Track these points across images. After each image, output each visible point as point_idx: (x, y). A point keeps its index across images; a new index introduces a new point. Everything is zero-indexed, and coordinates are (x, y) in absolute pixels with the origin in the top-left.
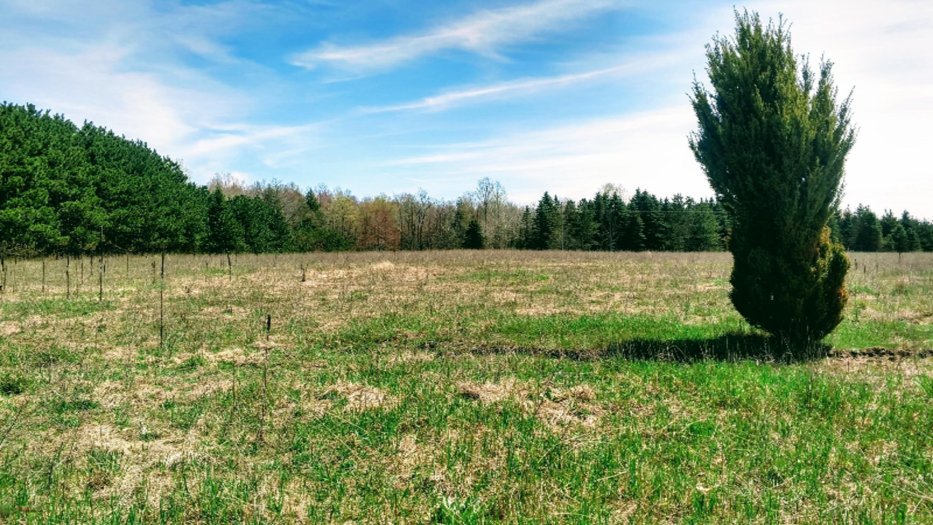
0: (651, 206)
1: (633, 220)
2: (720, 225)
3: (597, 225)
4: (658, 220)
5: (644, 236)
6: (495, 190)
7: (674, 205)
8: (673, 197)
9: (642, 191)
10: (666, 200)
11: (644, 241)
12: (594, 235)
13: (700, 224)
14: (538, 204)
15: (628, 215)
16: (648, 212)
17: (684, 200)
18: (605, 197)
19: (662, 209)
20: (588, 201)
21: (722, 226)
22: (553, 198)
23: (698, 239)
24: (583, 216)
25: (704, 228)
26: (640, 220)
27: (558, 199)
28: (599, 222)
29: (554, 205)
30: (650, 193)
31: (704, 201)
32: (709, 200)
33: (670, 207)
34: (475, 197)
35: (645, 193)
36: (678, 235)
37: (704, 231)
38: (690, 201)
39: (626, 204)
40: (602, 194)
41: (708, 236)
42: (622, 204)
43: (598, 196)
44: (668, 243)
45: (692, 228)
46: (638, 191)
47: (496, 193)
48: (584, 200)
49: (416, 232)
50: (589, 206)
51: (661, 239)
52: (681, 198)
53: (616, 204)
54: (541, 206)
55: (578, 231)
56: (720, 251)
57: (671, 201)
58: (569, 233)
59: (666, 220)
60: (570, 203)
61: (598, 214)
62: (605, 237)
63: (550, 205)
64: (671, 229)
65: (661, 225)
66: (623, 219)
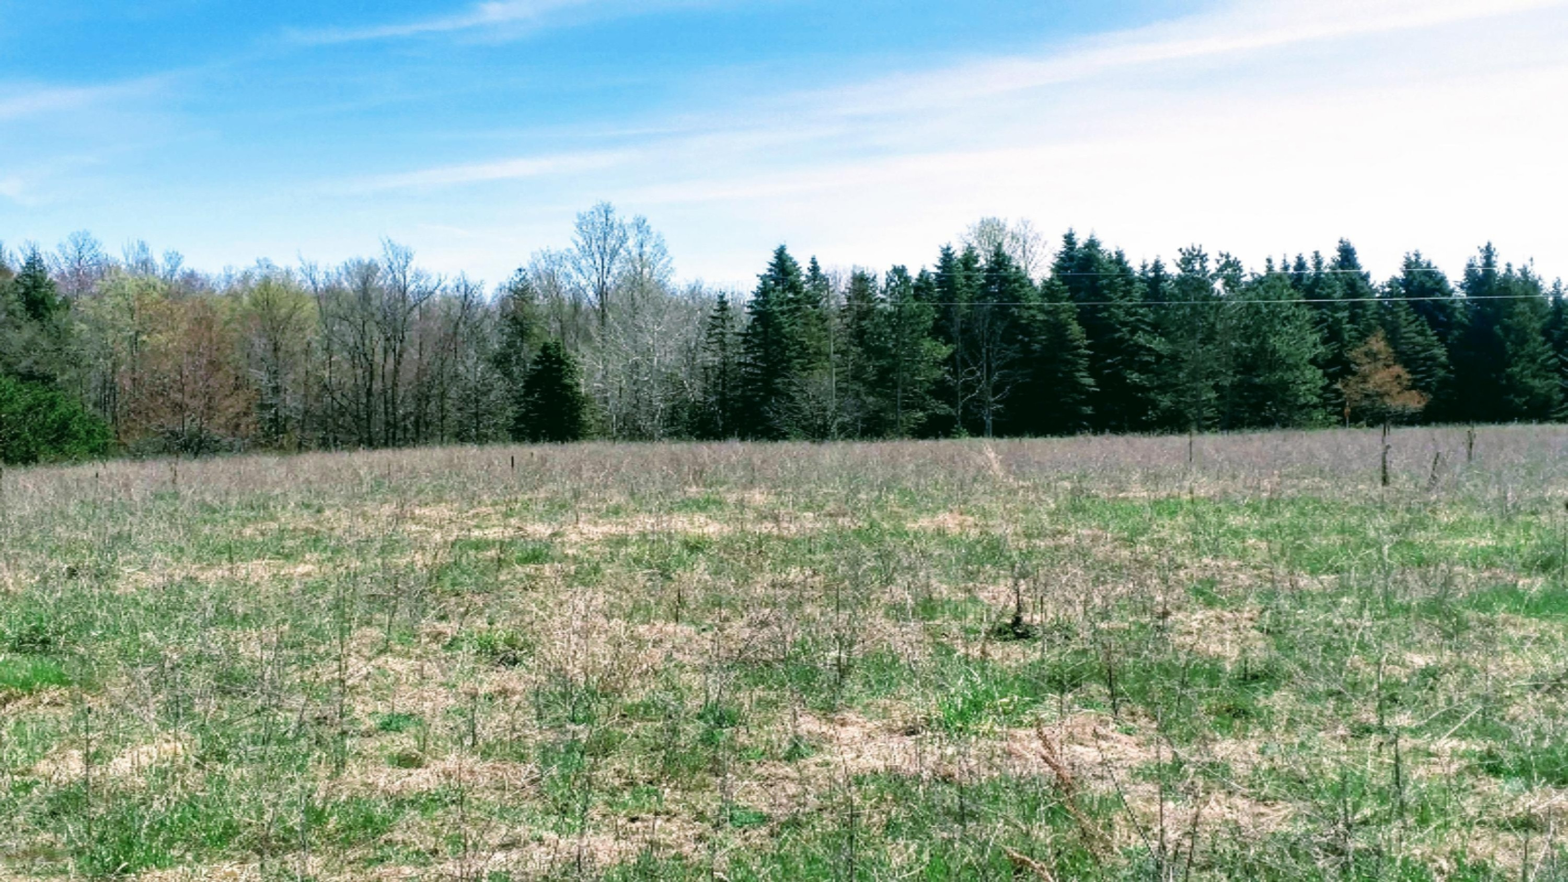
0: (1111, 286)
1: (1057, 329)
2: (1325, 342)
3: (945, 351)
4: (1133, 332)
5: (1090, 381)
6: (631, 243)
7: (1181, 282)
8: (1179, 257)
9: (1081, 241)
10: (1157, 267)
11: (1092, 399)
12: (936, 382)
13: (1265, 341)
14: (755, 284)
15: (1041, 317)
16: (1101, 305)
17: (1212, 267)
18: (969, 260)
19: (1146, 296)
20: (913, 273)
21: (1334, 345)
22: (804, 267)
23: (1261, 387)
24: (898, 320)
25: (1274, 351)
26: (1075, 329)
27: (822, 271)
28: (948, 341)
29: (806, 287)
30: (1108, 247)
31: (1277, 268)
32: (1292, 262)
33: (1168, 286)
34: (569, 268)
35: (1092, 244)
36: (1194, 376)
37: (1273, 362)
38: (1231, 267)
39: (1038, 283)
40: (959, 253)
41: (1289, 376)
42: (1021, 279)
43: (947, 257)
44: (1166, 401)
45: (1238, 353)
46: (1069, 239)
47: (635, 252)
48: (900, 272)
49: (377, 386)
50: (917, 288)
51: (1143, 389)
52: (1203, 258)
53: (1005, 280)
54: (764, 292)
55: (883, 373)
56: (1326, 424)
57: (1172, 270)
58: (856, 377)
59: (1157, 328)
60: (861, 281)
61: (946, 314)
62: (968, 387)
63: (794, 287)
64: (1175, 360)
65: (1142, 347)
66: (1026, 329)
